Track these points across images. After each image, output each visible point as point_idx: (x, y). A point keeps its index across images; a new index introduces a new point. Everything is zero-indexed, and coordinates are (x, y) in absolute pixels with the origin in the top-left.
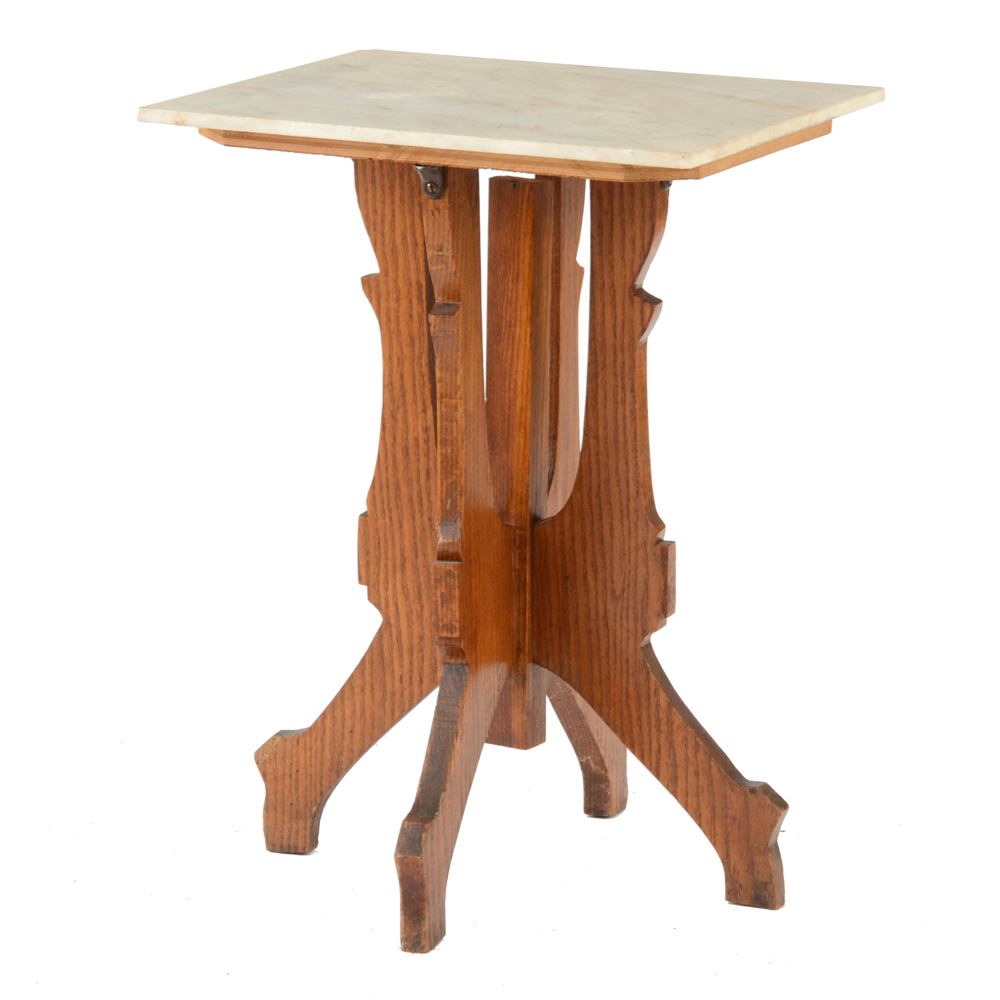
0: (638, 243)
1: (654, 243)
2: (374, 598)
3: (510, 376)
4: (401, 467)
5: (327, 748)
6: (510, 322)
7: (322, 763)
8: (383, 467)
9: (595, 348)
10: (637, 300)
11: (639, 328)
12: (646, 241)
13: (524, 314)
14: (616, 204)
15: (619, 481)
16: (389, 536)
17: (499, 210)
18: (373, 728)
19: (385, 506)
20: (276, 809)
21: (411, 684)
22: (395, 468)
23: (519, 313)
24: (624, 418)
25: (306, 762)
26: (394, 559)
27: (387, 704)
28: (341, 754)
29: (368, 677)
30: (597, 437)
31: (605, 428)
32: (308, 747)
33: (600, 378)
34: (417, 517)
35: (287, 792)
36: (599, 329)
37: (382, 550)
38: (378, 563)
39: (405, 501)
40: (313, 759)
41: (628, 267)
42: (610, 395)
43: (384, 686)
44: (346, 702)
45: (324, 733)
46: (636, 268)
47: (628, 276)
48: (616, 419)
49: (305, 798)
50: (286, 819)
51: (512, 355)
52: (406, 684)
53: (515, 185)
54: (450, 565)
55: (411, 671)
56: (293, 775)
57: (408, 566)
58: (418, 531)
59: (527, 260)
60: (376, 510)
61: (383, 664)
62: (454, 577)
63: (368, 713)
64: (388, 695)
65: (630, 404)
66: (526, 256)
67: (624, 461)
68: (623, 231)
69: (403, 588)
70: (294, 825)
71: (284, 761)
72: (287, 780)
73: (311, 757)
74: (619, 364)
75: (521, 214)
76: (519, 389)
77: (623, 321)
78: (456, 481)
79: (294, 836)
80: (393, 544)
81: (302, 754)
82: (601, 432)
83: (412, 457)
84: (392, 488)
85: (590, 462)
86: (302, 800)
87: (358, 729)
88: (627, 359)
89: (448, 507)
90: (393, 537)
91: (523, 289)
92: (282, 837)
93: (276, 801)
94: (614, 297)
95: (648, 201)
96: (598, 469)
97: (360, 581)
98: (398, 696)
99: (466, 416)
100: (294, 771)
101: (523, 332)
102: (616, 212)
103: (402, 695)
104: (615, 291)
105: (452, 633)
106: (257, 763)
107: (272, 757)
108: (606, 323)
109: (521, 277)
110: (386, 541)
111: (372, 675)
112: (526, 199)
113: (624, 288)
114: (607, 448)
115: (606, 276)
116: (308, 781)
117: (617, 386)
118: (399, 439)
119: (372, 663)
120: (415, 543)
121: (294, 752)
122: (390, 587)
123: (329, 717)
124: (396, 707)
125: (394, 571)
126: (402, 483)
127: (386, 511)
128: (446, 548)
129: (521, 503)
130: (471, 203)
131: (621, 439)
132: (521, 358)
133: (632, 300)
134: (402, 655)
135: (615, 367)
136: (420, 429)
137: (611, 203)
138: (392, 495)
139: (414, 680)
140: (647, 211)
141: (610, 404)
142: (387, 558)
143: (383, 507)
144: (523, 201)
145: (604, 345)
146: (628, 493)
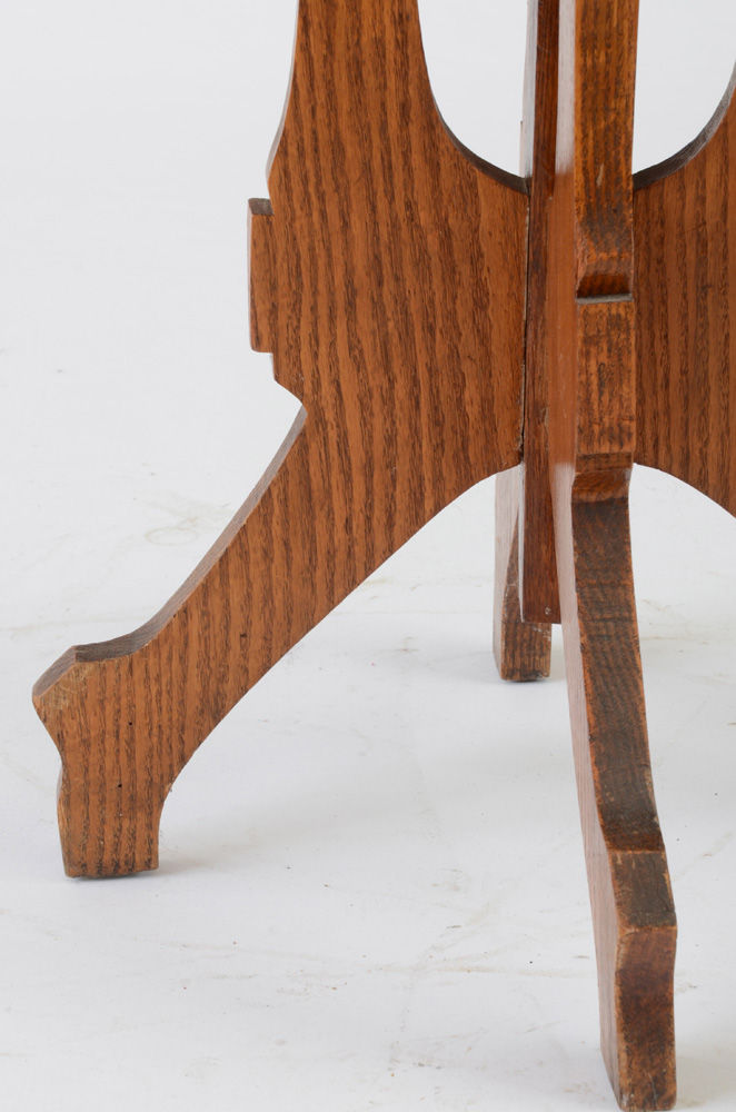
2: (287, 375)
4: (344, 104)
5: (193, 672)
7: (182, 703)
8: (305, 111)
16: (320, 252)
18: (289, 623)
19: (311, 189)
20: (86, 800)
21: (369, 530)
22: (332, 107)
25: (149, 704)
26: (331, 293)
27: (319, 573)
28: (222, 679)
29: (276, 529)
32: (153, 675)
34: (382, 205)
35: (109, 765)
37: (306, 280)
38: (296, 306)
39: (354, 173)
40: (165, 696)
43: (313, 541)
44: (232, 581)
45: (186, 644)
49: (149, 770)
50: (109, 816)
52: (359, 532)
54: (616, 304)
55: (369, 506)
56: (123, 730)
57: (363, 304)
58: (384, 231)
60: (290, 199)
61: (310, 499)
62: (628, 329)
63: (278, 597)
64: (321, 558)
69: (351, 349)
70: (126, 824)
71: (103, 709)
72: (110, 741)
73: (159, 693)
78: (616, 124)
79: (125, 843)
80: (329, 265)
81: (140, 690)
83: (371, 81)
84: (324, 151)
86: (142, 775)
87: (258, 627)
89: (599, 181)
90: (328, 251)
92: (102, 849)
93: (87, 783)
97: (257, 344)
98: (341, 556)
100: (124, 724)
103: (350, 554)
105: (621, 445)
106: (44, 721)
107: (77, 703)
110: (313, 259)
111: (285, 522)
116: (155, 739)
118: (340, 47)
119: (285, 501)
120: (377, 258)
121: (124, 688)
122: (323, 350)
123: (196, 614)
124: (336, 578)
125: (332, 318)
126: (348, 137)
127: (314, 198)
128: (602, 269)
134: (348, 480)
136: (387, 21)
138: (325, 164)
139: (375, 522)
142: (315, 293)
143: (306, 192)
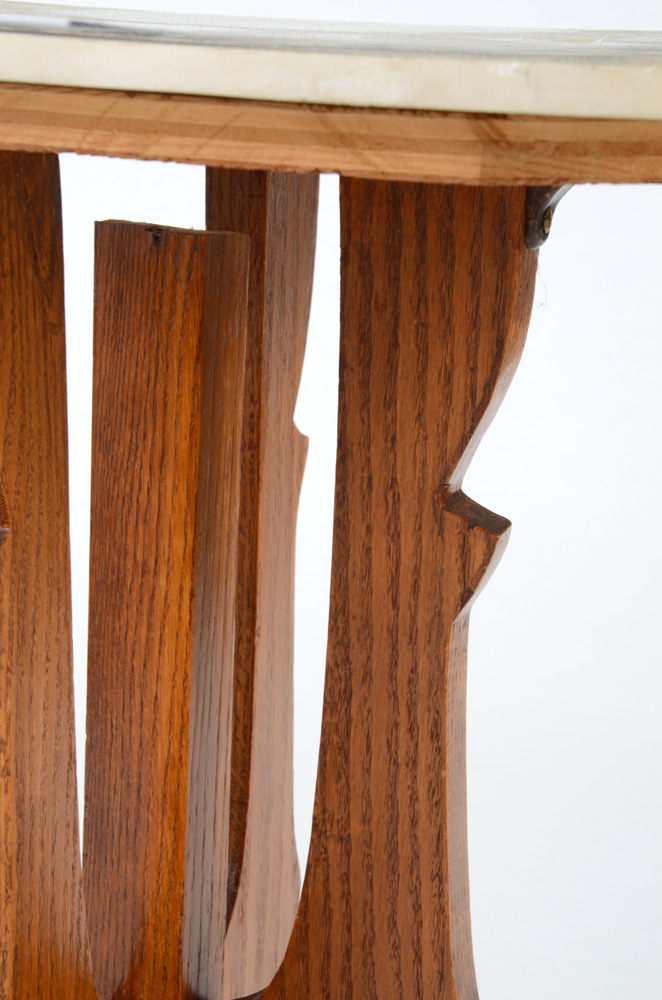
0: (460, 380)
1: (500, 381)
3: (143, 687)
6: (145, 563)
9: (346, 632)
10: (452, 521)
11: (458, 590)
12: (482, 376)
13: (177, 544)
14: (407, 285)
15: (396, 947)
17: (120, 298)
23: (165, 543)
24: (414, 799)
30: (345, 840)
31: (366, 821)
33: (355, 703)
36: (355, 586)
41: (431, 440)
42: (379, 742)
46: (451, 443)
47: (430, 463)
48: (392, 799)
51: (149, 640)
53: (156, 239)
59: (185, 420)
65: (429, 768)
66: (183, 408)
67: (410, 901)
68: (423, 352)
74: (403, 672)
75: (172, 310)
76: (164, 718)
77: (416, 571)
82: (356, 828)
85: (327, 897)
88: (423, 663)
91: (175, 488)
94: (396, 512)
95: (488, 276)
96: (348, 914)
99: (20, 815)
101: (175, 588)
102: (404, 305)
104: (397, 499)
108: (374, 574)
109: (170, 458)
112: (183, 273)
113: (422, 491)
114: (370, 867)
115: (375, 463)
117: (397, 725)
129: (165, 978)
130: (36, 270)
131: (405, 850)
132: (168, 648)
133: (440, 522)
135: (392, 677)
137: (394, 280)
140: (487, 302)
141: (379, 765)
144: (176, 279)
145: (367, 624)
146: (419, 975)
